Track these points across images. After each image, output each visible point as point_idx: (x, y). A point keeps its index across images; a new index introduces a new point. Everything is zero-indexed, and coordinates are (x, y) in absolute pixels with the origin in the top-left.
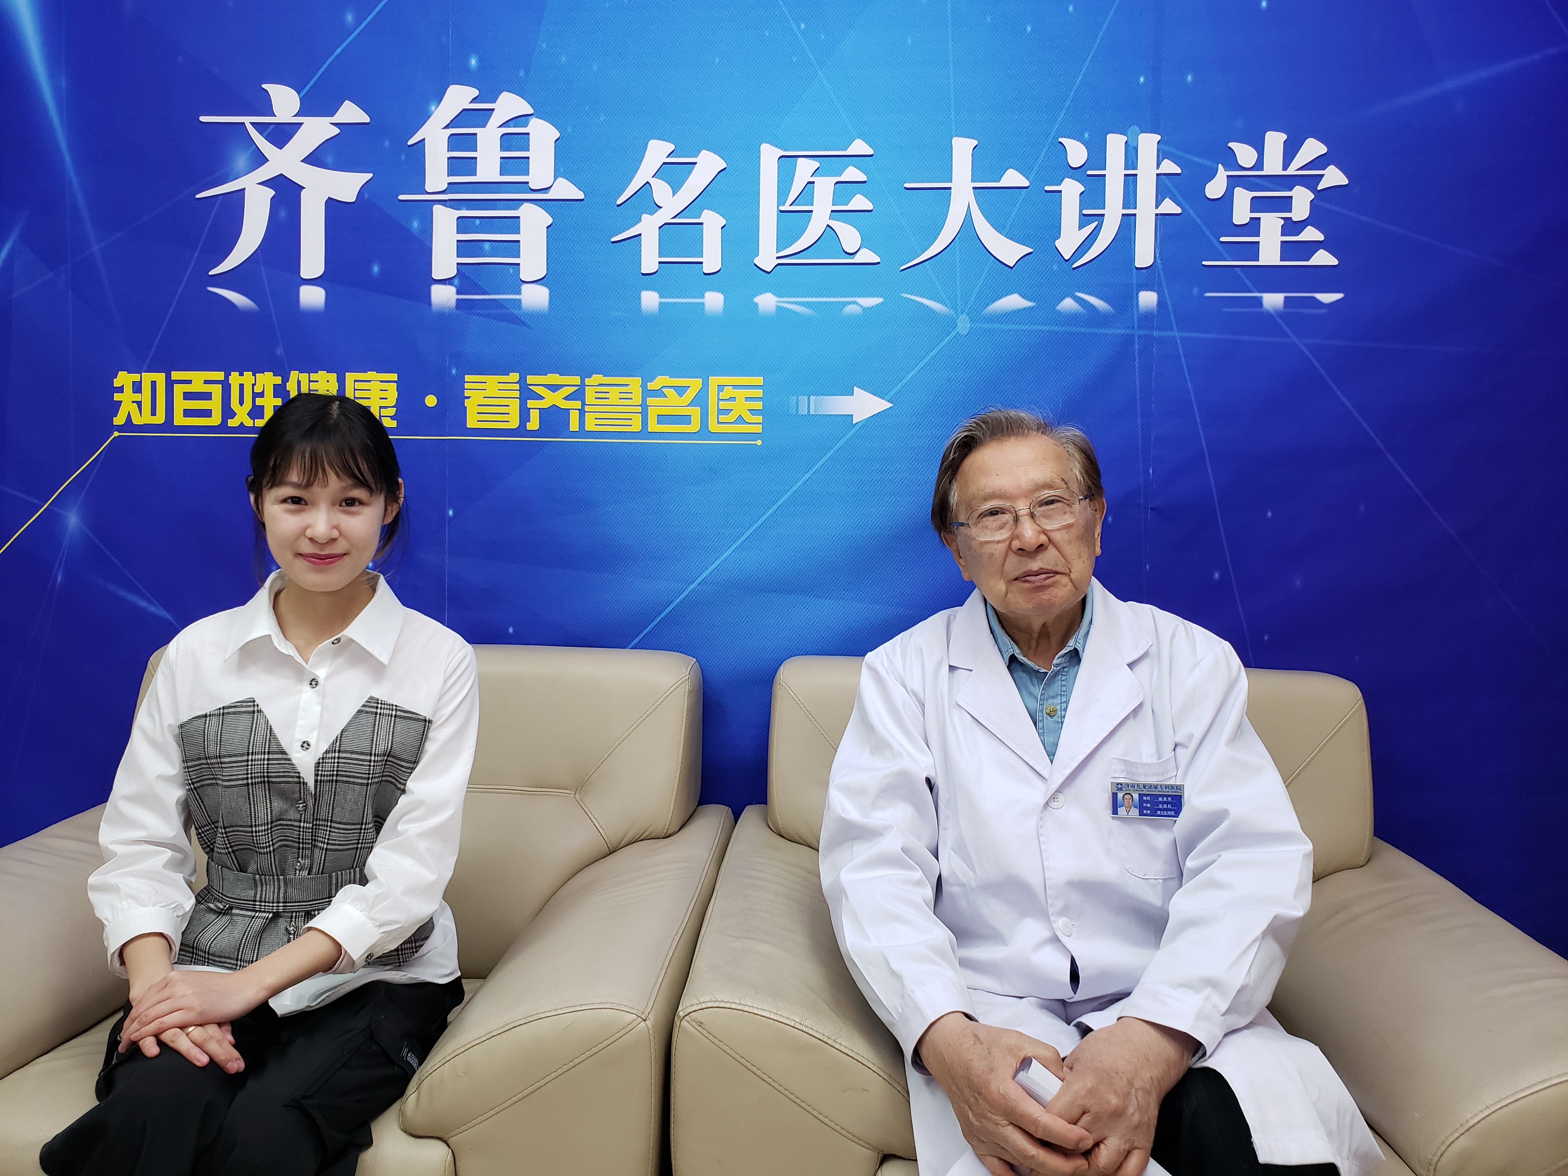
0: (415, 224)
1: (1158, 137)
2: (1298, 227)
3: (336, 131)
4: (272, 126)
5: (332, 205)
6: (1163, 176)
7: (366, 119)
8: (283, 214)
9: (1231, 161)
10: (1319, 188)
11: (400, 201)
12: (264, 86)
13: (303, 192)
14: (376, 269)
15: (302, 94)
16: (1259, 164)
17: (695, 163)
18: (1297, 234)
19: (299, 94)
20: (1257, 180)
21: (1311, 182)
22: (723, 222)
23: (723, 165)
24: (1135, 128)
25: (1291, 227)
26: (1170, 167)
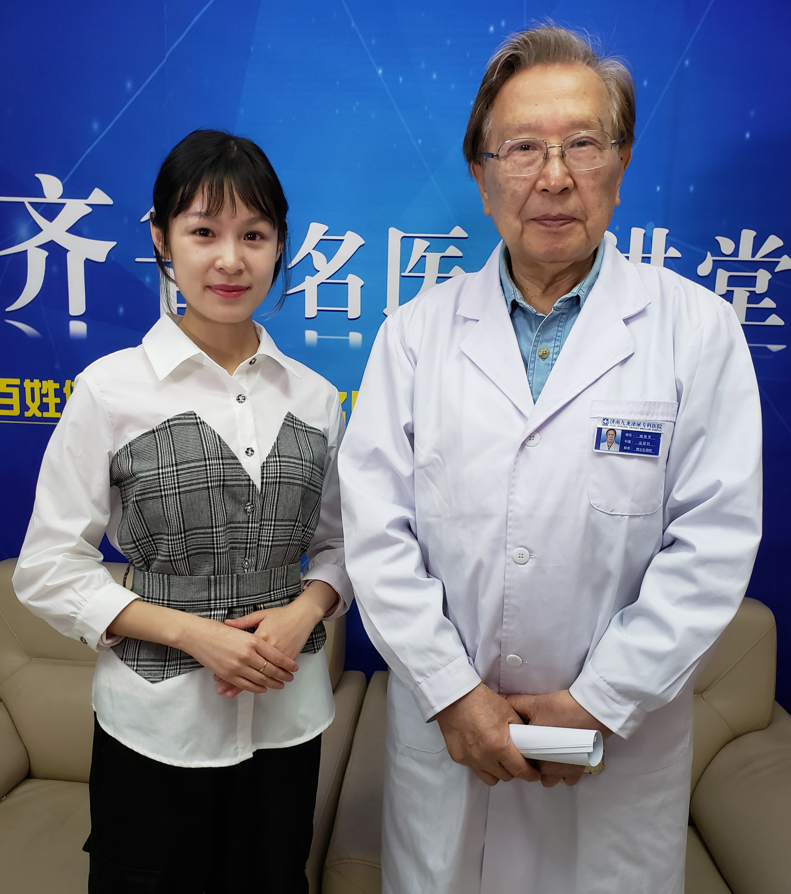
0: (148, 280)
1: (667, 231)
2: (760, 297)
3: (89, 210)
4: (44, 205)
5: (89, 263)
6: (668, 259)
7: (110, 202)
8: (55, 269)
9: (716, 250)
10: (776, 270)
11: (136, 262)
12: (36, 175)
13: (68, 254)
14: (121, 310)
15: (64, 182)
16: (736, 253)
17: (343, 240)
18: (758, 303)
19: (62, 181)
20: (734, 264)
21: (770, 266)
22: (362, 283)
23: (363, 242)
24: (651, 224)
25: (754, 298)
26: (673, 252)
